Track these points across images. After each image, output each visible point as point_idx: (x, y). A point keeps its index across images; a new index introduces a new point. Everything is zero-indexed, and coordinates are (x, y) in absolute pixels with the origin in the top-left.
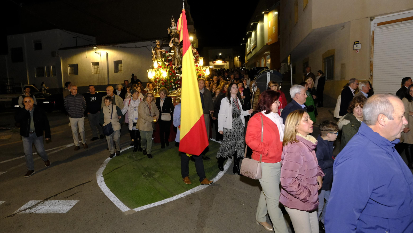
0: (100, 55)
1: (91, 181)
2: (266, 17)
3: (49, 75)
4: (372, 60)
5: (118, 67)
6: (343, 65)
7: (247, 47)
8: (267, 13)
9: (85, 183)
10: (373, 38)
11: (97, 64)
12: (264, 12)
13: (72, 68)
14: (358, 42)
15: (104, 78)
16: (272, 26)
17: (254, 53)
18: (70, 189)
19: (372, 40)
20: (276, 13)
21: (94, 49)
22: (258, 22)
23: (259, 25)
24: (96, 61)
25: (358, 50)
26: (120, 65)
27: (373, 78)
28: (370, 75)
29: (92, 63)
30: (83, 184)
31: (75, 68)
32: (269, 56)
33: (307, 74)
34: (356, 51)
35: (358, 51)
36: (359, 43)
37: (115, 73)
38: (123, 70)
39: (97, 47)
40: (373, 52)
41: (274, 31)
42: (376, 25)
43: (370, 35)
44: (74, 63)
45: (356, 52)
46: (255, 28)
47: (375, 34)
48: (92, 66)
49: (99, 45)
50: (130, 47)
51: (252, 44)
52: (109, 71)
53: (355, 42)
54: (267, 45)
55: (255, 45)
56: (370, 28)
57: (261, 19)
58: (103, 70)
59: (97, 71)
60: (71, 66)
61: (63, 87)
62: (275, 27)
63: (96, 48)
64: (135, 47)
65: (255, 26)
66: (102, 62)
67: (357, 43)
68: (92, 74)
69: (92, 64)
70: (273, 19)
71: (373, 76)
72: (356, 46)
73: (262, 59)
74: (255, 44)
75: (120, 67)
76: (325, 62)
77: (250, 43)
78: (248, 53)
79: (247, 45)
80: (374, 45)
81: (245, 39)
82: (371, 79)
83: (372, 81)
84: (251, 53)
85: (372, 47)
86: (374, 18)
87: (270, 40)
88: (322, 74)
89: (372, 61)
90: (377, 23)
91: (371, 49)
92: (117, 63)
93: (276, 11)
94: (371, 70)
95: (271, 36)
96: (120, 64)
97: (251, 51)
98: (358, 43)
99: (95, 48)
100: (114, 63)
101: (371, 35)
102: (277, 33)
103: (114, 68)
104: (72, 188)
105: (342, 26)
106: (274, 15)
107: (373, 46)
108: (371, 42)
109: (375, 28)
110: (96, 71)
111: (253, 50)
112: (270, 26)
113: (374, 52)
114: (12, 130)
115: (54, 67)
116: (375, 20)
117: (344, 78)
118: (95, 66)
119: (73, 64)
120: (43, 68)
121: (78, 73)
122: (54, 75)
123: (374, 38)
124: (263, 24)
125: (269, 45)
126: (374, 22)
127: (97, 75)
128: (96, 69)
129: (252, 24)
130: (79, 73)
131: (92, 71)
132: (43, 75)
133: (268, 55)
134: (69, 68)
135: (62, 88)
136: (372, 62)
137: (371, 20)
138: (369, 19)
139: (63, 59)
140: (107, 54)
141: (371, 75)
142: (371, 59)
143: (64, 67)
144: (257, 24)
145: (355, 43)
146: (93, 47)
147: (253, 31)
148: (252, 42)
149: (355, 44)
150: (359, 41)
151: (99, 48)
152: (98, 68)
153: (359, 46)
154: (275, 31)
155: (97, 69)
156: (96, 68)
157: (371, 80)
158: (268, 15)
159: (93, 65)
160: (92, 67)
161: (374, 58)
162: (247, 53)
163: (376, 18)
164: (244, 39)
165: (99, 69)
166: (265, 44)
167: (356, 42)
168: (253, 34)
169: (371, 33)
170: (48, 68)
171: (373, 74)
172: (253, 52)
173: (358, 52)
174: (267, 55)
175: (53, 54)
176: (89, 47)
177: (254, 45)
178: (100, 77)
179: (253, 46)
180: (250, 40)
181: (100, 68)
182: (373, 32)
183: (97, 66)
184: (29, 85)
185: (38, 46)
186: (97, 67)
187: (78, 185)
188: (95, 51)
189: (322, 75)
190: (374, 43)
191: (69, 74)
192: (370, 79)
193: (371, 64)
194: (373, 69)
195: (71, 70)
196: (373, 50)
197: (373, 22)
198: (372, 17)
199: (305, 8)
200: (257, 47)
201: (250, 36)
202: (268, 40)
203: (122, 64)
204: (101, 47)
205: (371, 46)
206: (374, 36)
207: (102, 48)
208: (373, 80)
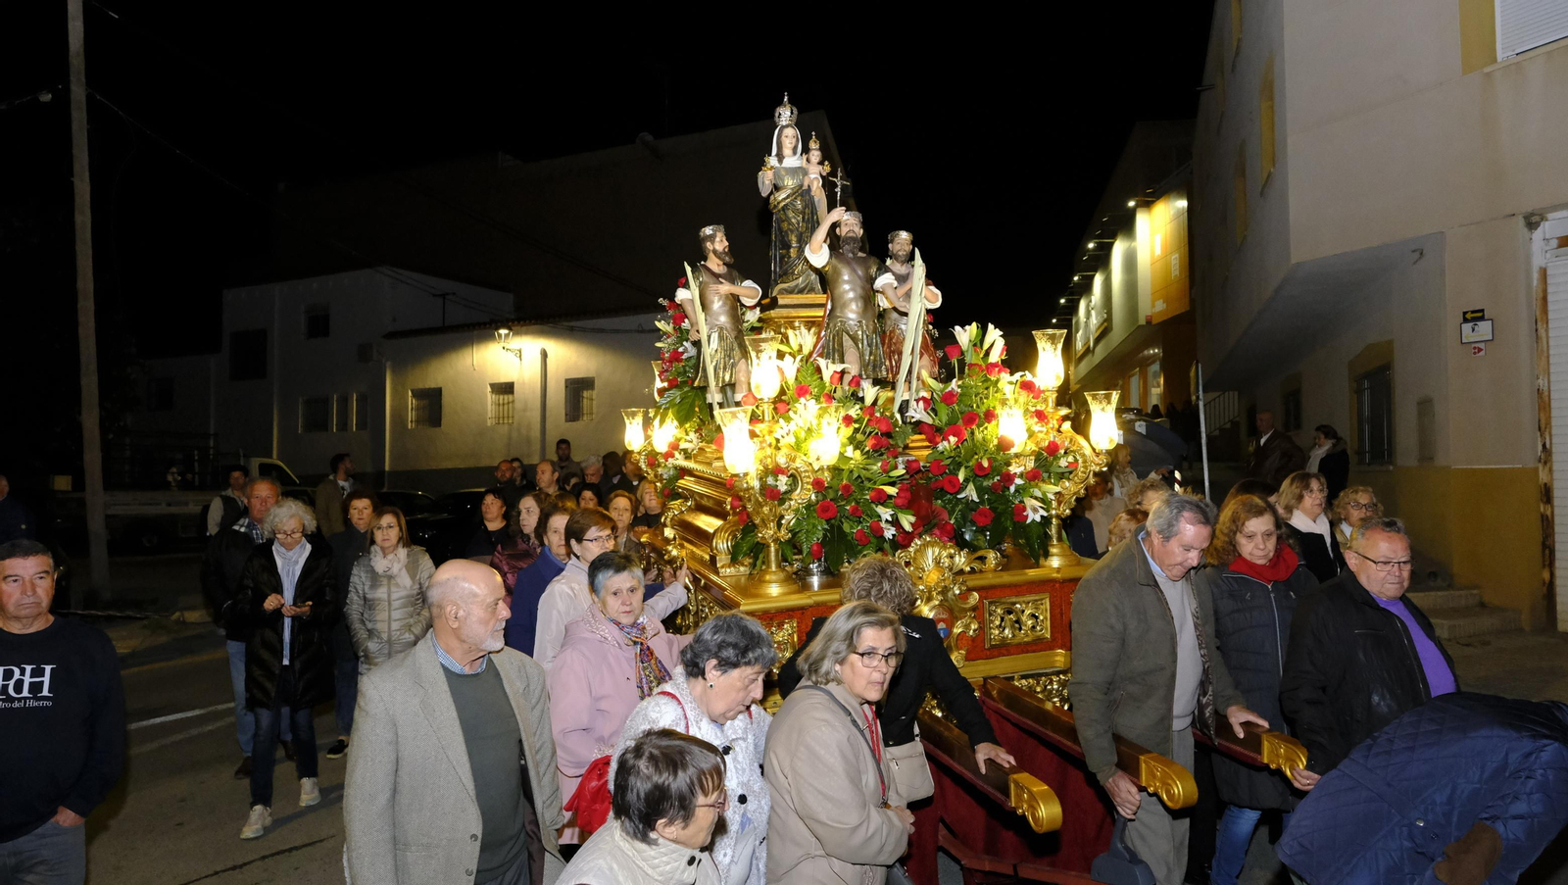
0: (520, 356)
1: (321, 841)
2: (1142, 219)
3: (344, 425)
4: (1546, 384)
5: (579, 401)
6: (1425, 406)
7: (1077, 332)
8: (1147, 204)
9: (296, 848)
10: (1541, 295)
11: (507, 388)
12: (1137, 201)
13: (425, 402)
14: (1480, 314)
15: (528, 441)
16: (1166, 255)
17: (1100, 353)
18: (234, 868)
19: (1539, 303)
20: (1182, 203)
21: (500, 336)
22: (1114, 236)
23: (1119, 248)
24: (504, 379)
25: (1482, 346)
26: (586, 394)
27: (1555, 457)
28: (1540, 448)
29: (492, 385)
30: (290, 850)
31: (432, 401)
32: (1156, 367)
33: (1263, 441)
34: (1475, 348)
35: (1480, 350)
36: (1486, 317)
37: (566, 421)
38: (595, 411)
39: (510, 329)
40: (1546, 354)
41: (1175, 271)
42: (1554, 243)
43: (1529, 286)
44: (431, 383)
45: (1475, 353)
46: (1102, 260)
47: (1549, 281)
48: (489, 395)
49: (519, 322)
50: (617, 331)
51: (1094, 321)
52: (548, 414)
53: (1465, 313)
54: (1149, 322)
55: (1106, 324)
56: (1528, 258)
57: (1125, 225)
58: (525, 410)
59: (506, 415)
60: (419, 394)
61: (387, 468)
62: (1177, 255)
63: (506, 331)
64: (638, 331)
65: (1105, 251)
66: (524, 383)
67: (1476, 316)
68: (489, 424)
69: (489, 389)
70: (1169, 227)
71: (1554, 450)
72: (1473, 330)
73: (1133, 375)
74: (1105, 321)
75: (585, 400)
76: (1359, 392)
77: (1088, 315)
78: (1081, 352)
79: (1077, 322)
80: (1550, 326)
81: (1067, 301)
82: (1545, 463)
83: (1551, 470)
84: (1090, 355)
85: (1542, 332)
86: (1543, 218)
87: (1160, 306)
88: (1334, 441)
89: (1546, 389)
90: (1558, 238)
91: (1537, 342)
92: (577, 388)
93: (1180, 196)
94: (1543, 426)
95: (1162, 291)
96: (587, 390)
97: (1089, 347)
98: (1482, 318)
99: (503, 332)
100: (566, 387)
101: (1535, 283)
102: (1187, 280)
103: (566, 402)
104: (241, 866)
105: (1414, 251)
106: (1172, 213)
107: (1547, 331)
108: (1538, 313)
109: (1548, 255)
110: (501, 415)
111: (1098, 340)
112: (1158, 252)
113: (1551, 352)
114: (145, 622)
115: (362, 399)
116: (1547, 223)
117: (1431, 459)
118: (501, 397)
119: (427, 387)
120: (326, 402)
121: (440, 420)
122: (361, 425)
123: (1550, 298)
124: (1133, 244)
125: (1158, 324)
126: (1544, 233)
127: (506, 427)
128: (501, 407)
129: (1091, 245)
130: (443, 420)
131: (490, 415)
132: (324, 426)
133: (1154, 362)
134: (411, 402)
135: (384, 471)
136: (1547, 393)
137: (1532, 225)
138: (1521, 222)
139: (393, 372)
140: (544, 355)
141: (1544, 446)
142: (1542, 382)
143: (397, 398)
144: (1112, 244)
145: (1468, 316)
146: (497, 329)
147: (1096, 272)
148: (1093, 313)
149: (1466, 320)
150: (1482, 311)
151: (517, 333)
152: (508, 403)
153: (1484, 329)
154: (1177, 273)
155: (506, 407)
156: (503, 404)
157: (1547, 469)
158: (1150, 211)
159: (492, 392)
160: (490, 398)
161: (1553, 378)
162: (1076, 355)
163: (1550, 216)
164: (1063, 301)
165: (513, 408)
166: (1142, 321)
167: (1473, 312)
168: (1098, 280)
169: (1535, 276)
170: (344, 402)
171: (1551, 443)
172: (1099, 349)
173: (1482, 353)
174: (1152, 359)
175: (364, 353)
176: (481, 327)
177: (1102, 324)
178: (515, 435)
179: (1099, 328)
180: (1088, 306)
181: (518, 405)
182: (1544, 273)
183: (506, 397)
184: (275, 460)
185: (319, 325)
186: (506, 401)
187: (267, 853)
188: (502, 344)
189: (1334, 445)
190: (1551, 316)
191: (412, 422)
192: (1540, 461)
193: (1543, 402)
194: (1554, 422)
195: (418, 409)
196: (1548, 346)
197: (1538, 234)
198: (1532, 214)
199: (1266, 182)
200: (1112, 329)
201: (1086, 288)
202: (1151, 307)
203: (595, 393)
204: (524, 328)
205: (1536, 330)
206: (1550, 290)
207: (527, 333)
208: (1555, 468)
